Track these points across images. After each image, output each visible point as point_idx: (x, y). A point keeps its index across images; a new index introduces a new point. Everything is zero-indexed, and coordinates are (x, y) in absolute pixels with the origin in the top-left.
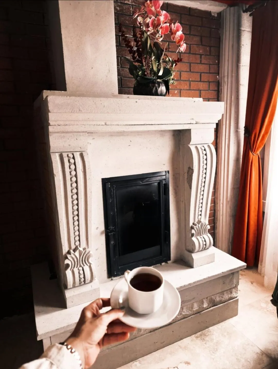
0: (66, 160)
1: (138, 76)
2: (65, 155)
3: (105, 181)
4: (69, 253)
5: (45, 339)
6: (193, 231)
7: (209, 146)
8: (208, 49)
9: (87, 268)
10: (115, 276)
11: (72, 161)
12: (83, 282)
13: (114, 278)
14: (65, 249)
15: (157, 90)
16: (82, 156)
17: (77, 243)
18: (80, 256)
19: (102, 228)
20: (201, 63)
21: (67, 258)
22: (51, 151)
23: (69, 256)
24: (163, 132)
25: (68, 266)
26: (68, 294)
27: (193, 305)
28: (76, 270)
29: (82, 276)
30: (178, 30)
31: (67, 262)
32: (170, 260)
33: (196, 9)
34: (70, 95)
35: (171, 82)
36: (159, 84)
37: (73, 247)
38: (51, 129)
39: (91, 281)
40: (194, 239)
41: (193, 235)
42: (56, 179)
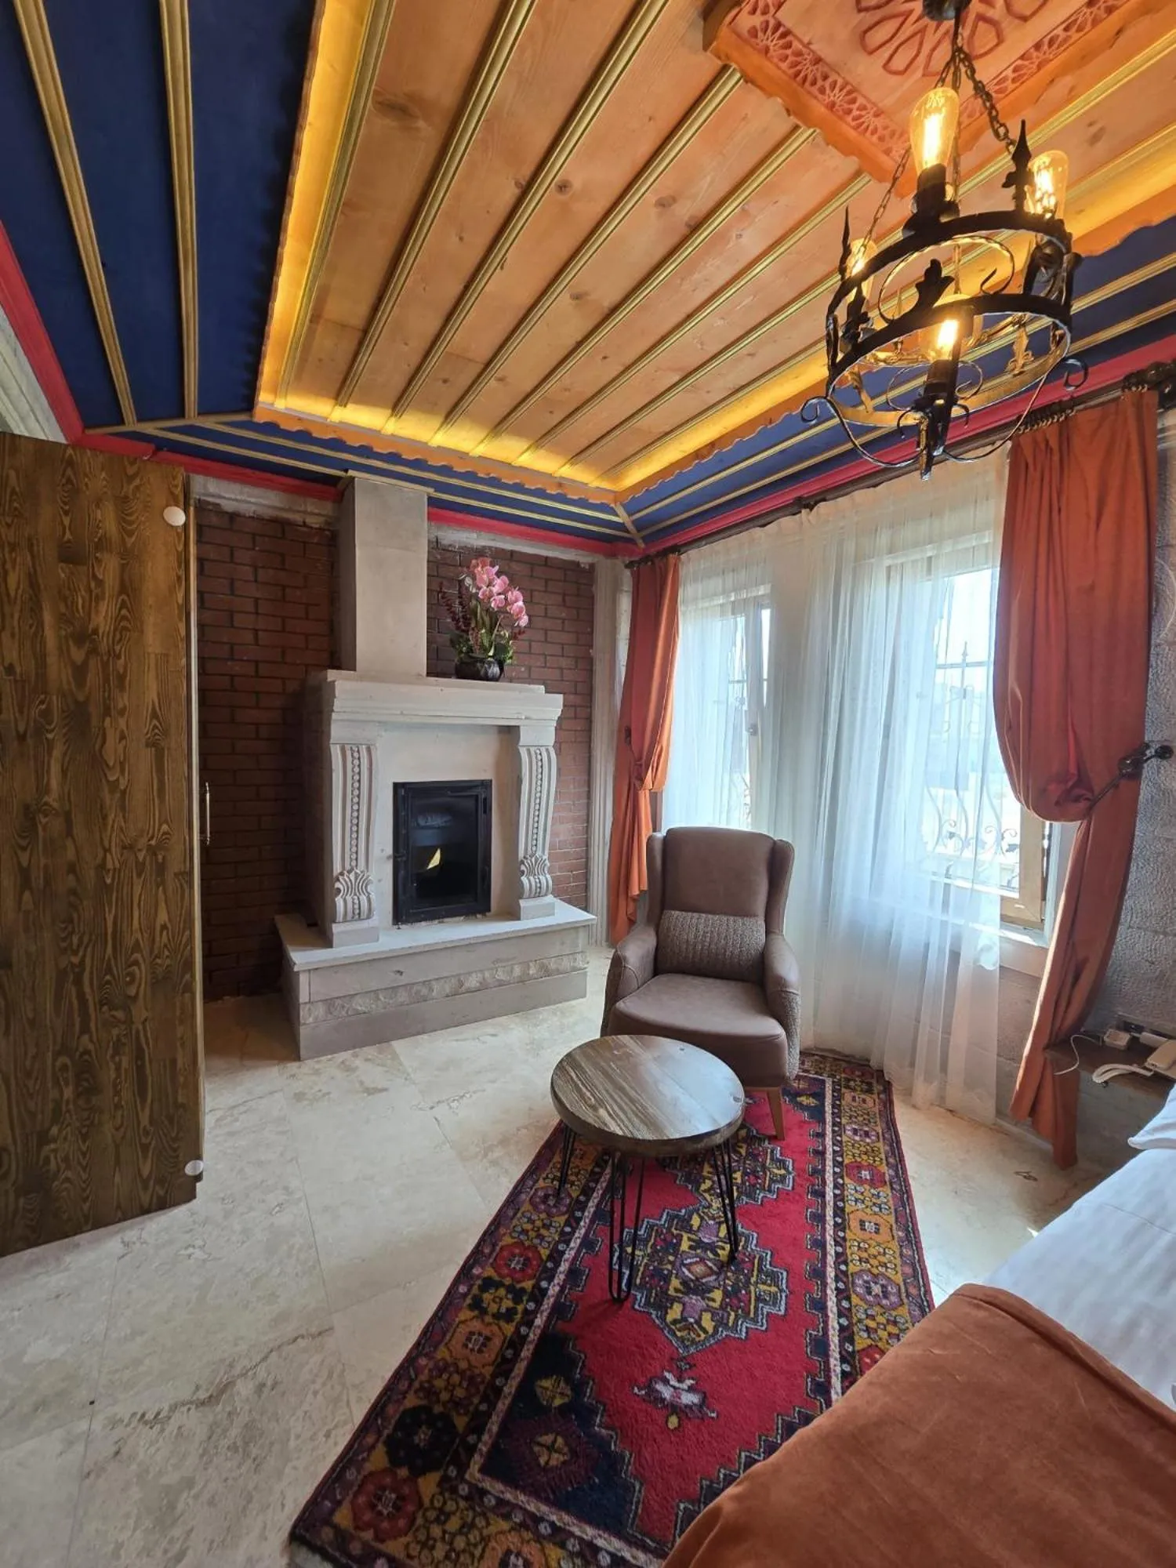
0: (349, 753)
1: (461, 652)
2: (348, 747)
3: (397, 786)
4: (342, 874)
5: (304, 971)
6: (523, 868)
7: (547, 750)
8: (575, 612)
9: (364, 898)
10: (405, 922)
11: (356, 755)
12: (358, 916)
13: (403, 927)
14: (337, 868)
15: (486, 673)
16: (369, 750)
17: (354, 863)
18: (356, 879)
19: (389, 850)
20: (563, 630)
21: (338, 880)
22: (332, 741)
23: (341, 878)
24: (484, 728)
25: (339, 890)
26: (336, 929)
27: (512, 969)
28: (349, 898)
29: (356, 906)
30: (516, 601)
31: (337, 885)
32: (489, 910)
33: (556, 559)
34: (361, 679)
35: (509, 661)
36: (490, 663)
37: (348, 867)
38: (334, 716)
39: (369, 917)
40: (524, 879)
41: (523, 873)
42: (334, 775)
